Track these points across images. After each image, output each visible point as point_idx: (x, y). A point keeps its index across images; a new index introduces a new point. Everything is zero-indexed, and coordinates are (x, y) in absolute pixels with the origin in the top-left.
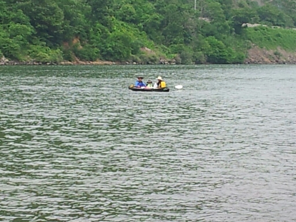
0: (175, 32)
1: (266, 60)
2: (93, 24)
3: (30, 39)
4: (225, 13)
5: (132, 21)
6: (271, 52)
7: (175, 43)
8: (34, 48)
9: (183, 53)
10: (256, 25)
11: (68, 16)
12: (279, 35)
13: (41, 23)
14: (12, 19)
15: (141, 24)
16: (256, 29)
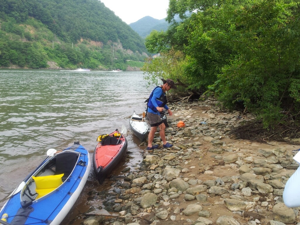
0: (108, 62)
1: (132, 70)
2: (85, 59)
3: (68, 62)
4: (121, 57)
5: (96, 58)
6: (133, 68)
7: (108, 65)
8: (69, 65)
9: (110, 67)
10: (129, 60)
11: (78, 57)
12: (135, 63)
13: (71, 58)
14: (63, 57)
15: (98, 59)
16: (129, 62)
